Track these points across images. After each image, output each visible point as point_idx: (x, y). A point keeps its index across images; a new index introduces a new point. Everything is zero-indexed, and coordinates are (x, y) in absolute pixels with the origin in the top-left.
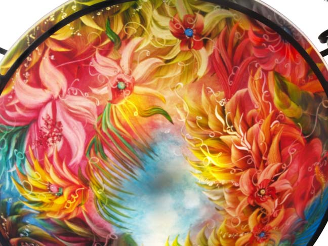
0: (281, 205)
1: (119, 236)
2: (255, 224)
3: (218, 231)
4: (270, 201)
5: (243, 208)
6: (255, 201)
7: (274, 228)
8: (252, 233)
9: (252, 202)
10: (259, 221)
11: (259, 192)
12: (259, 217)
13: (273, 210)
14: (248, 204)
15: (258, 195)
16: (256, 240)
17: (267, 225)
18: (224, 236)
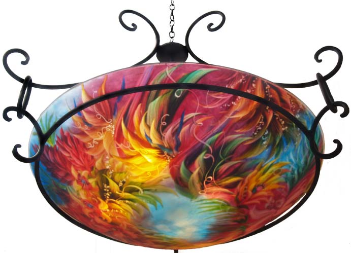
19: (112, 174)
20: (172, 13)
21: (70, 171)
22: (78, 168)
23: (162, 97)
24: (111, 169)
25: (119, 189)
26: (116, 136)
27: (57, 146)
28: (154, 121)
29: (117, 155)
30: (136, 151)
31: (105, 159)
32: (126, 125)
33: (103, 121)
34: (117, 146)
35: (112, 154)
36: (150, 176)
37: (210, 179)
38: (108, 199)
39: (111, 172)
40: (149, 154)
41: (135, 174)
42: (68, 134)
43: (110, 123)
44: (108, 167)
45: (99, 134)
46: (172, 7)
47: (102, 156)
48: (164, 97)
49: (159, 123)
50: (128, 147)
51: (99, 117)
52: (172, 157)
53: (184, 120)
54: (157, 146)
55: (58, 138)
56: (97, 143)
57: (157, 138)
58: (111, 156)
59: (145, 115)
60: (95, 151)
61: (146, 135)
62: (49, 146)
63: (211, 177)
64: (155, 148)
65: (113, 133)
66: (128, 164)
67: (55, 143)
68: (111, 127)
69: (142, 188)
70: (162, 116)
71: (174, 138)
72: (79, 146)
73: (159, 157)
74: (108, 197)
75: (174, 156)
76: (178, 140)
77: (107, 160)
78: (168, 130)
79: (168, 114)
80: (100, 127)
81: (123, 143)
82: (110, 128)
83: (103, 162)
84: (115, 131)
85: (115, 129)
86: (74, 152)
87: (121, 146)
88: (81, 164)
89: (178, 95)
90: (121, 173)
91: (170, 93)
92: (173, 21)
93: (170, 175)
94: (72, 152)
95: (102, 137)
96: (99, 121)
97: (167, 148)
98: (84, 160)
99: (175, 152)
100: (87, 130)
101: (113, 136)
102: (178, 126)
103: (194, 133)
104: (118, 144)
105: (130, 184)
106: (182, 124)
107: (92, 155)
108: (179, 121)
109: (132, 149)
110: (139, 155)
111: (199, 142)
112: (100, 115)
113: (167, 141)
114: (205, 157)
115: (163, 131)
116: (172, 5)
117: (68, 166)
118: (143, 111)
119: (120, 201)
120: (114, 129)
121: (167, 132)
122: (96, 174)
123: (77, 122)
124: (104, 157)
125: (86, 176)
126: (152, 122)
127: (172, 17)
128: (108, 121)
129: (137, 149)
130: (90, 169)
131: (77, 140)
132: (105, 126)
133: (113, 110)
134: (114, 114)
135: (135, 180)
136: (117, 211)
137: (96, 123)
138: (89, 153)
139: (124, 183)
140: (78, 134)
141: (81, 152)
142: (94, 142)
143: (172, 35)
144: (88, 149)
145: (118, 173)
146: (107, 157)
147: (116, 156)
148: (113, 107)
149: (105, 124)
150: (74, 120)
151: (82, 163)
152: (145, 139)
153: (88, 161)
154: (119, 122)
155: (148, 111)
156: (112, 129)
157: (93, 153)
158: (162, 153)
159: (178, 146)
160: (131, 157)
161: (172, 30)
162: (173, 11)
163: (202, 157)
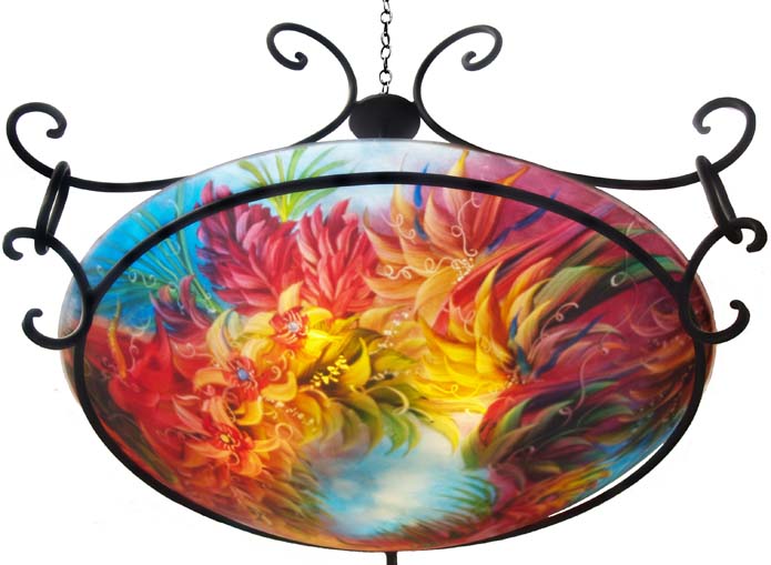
0: (196, 394)
1: (485, 466)
2: (250, 404)
3: (320, 434)
4: (216, 418)
5: (265, 442)
6: (241, 437)
7: (218, 366)
8: (260, 393)
9: (248, 440)
10: (243, 405)
11: (231, 443)
12: (241, 411)
13: (213, 400)
14: (256, 442)
15: (234, 441)
16: (255, 374)
17: (229, 384)
18: (312, 421)
19: (384, 349)
20: (386, 29)
21: (280, 290)
22: (312, 295)
23: (590, 270)
24: (391, 340)
25: (364, 383)
26: (459, 288)
27: (298, 227)
28: (548, 302)
29: (432, 321)
30: (474, 338)
31: (397, 315)
32: (496, 279)
33: (458, 244)
34: (447, 306)
35: (421, 313)
36: (452, 392)
37: (528, 450)
38: (312, 387)
39: (384, 345)
40: (491, 354)
41: (429, 373)
42: (354, 222)
43: (468, 258)
44: (387, 332)
45: (430, 262)
46: (386, 18)
47: (395, 307)
48: (594, 271)
49: (553, 311)
50: (466, 322)
51: (457, 232)
52: (520, 382)
53: (592, 331)
54: (515, 348)
55: (318, 213)
56: (410, 277)
57: (529, 334)
58: (416, 317)
59: (542, 282)
60: (391, 289)
61: (515, 320)
62: (274, 213)
63: (532, 449)
64: (510, 351)
65: (459, 279)
66: (436, 350)
67: (299, 218)
68: (463, 266)
69: (411, 405)
70: (567, 301)
71: (552, 352)
72: (360, 258)
73: (499, 369)
74: (318, 384)
75: (524, 382)
76: (554, 358)
77: (402, 318)
78: (556, 331)
79: (578, 303)
80: (443, 252)
81: (462, 307)
82: (460, 265)
83: (387, 318)
84: (466, 278)
85: (472, 273)
86: (334, 263)
87: (454, 310)
88: (328, 293)
89: (616, 282)
90: (404, 357)
91: (608, 270)
92: (387, 47)
93: (484, 410)
94: (329, 258)
95: (431, 272)
96: (451, 240)
97: (527, 362)
98: (343, 290)
99: (533, 375)
100: (408, 241)
101: (455, 283)
102: (576, 334)
103: (586, 361)
104: (451, 304)
105: (396, 387)
106: (584, 335)
107: (376, 291)
108: (583, 327)
109: (471, 328)
110: (472, 346)
111: (579, 381)
112: (461, 230)
113: (539, 351)
114: (561, 412)
115: (547, 328)
116: (386, 12)
117: (285, 277)
118: (545, 274)
119: (337, 404)
120: (466, 273)
121: (550, 333)
122: (344, 329)
123: (397, 212)
124: (400, 310)
125: (313, 321)
126: (544, 302)
127: (385, 39)
128: (468, 249)
129: (477, 334)
130: (340, 313)
131: (367, 245)
132: (455, 257)
133: (494, 238)
134: (491, 246)
135: (415, 385)
136: (301, 416)
137: (441, 241)
138: (372, 284)
139: (389, 377)
140: (379, 235)
141: (353, 272)
142: (403, 271)
143: (385, 77)
144: (375, 275)
145: (398, 353)
146: (406, 315)
147: (426, 324)
148: (498, 232)
149: (457, 253)
150: (393, 204)
151: (333, 293)
152: (508, 326)
153: (354, 297)
154: (489, 266)
155: (553, 280)
156: (464, 270)
157: (381, 290)
158: (511, 365)
159: (546, 370)
160: (455, 341)
161: (386, 67)
162: (389, 26)
163: (558, 408)
